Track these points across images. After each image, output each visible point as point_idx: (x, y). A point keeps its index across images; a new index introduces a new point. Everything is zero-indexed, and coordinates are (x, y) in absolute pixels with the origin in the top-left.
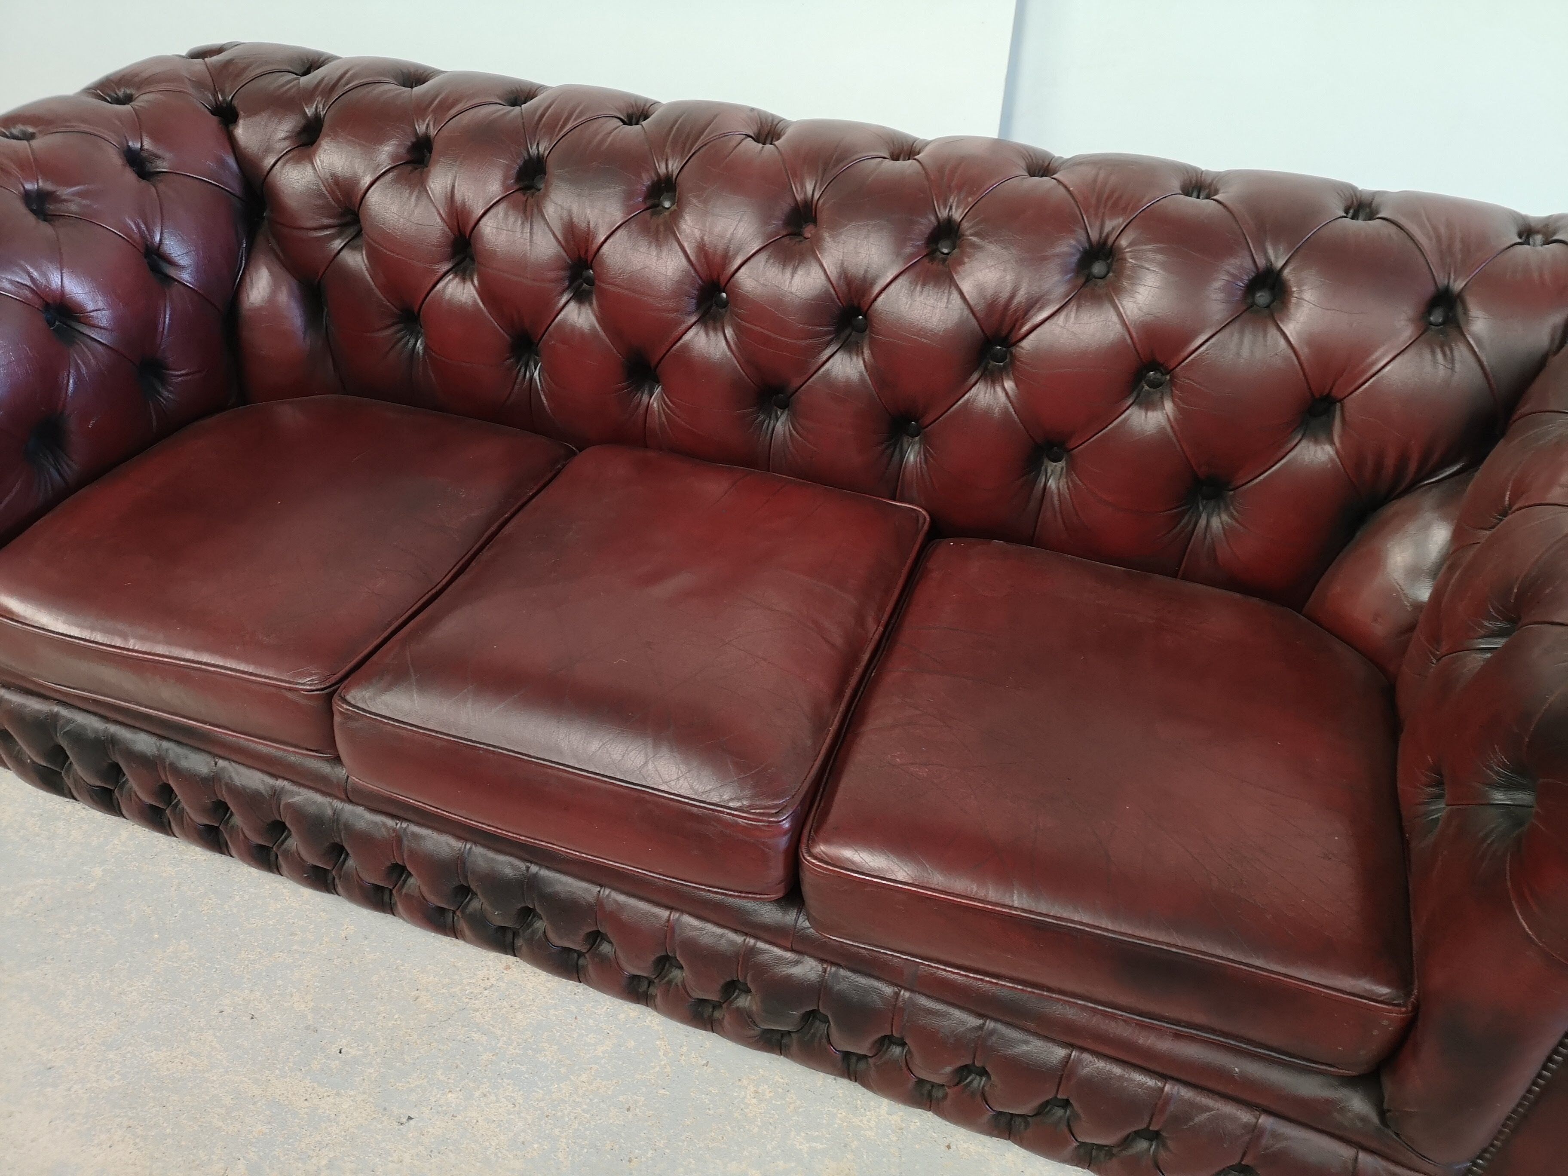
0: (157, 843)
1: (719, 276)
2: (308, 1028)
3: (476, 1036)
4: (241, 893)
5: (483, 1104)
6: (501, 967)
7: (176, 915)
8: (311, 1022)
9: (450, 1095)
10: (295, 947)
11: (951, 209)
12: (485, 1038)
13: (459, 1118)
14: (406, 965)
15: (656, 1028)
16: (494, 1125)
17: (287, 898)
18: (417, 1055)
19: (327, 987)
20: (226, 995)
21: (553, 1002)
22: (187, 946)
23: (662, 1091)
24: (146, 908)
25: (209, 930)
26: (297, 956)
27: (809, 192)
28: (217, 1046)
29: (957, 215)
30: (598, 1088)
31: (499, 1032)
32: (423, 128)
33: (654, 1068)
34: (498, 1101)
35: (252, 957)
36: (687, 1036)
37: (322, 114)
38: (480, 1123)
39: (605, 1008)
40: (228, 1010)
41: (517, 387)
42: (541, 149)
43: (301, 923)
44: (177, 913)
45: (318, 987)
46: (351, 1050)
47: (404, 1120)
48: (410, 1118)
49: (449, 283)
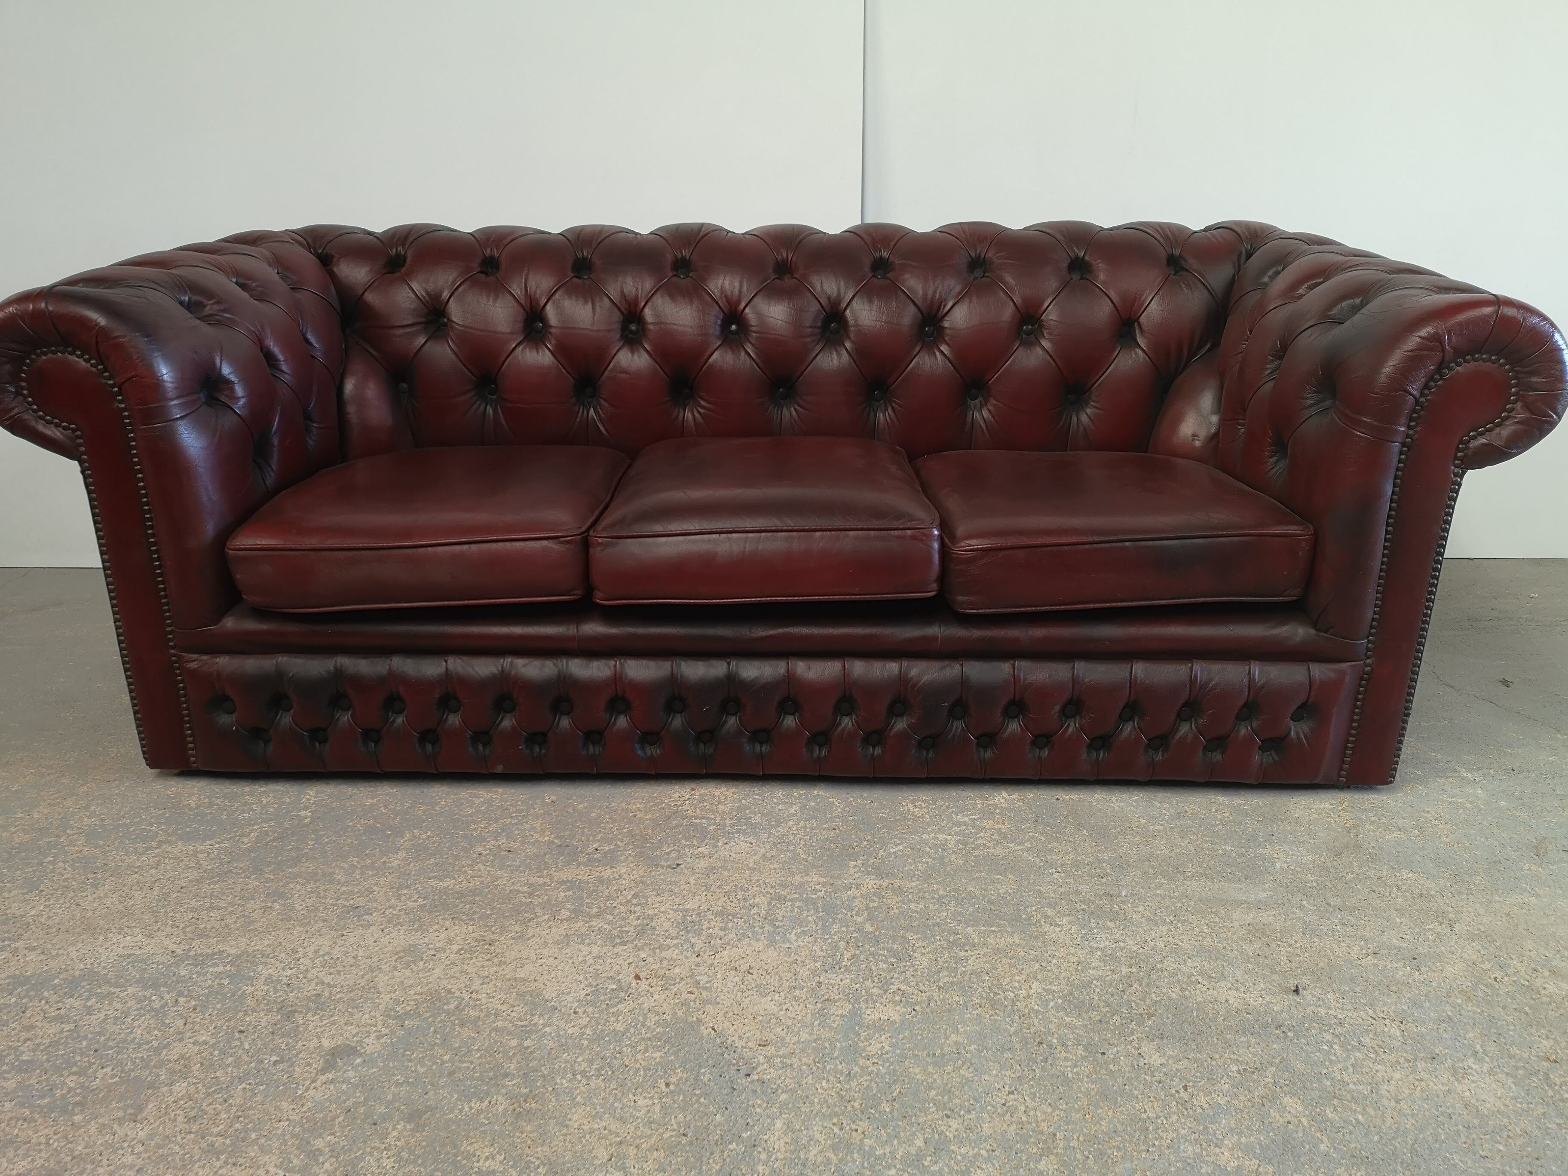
0: (347, 790)
1: (736, 309)
2: (560, 846)
3: (697, 821)
4: (444, 800)
5: (728, 848)
8: (560, 843)
9: (700, 849)
10: (515, 815)
11: (880, 251)
12: (704, 820)
13: (715, 857)
14: (613, 804)
15: (824, 794)
16: (744, 854)
17: (486, 795)
18: (659, 838)
19: (558, 826)
20: (477, 846)
21: (742, 796)
22: (421, 832)
23: (851, 818)
24: (367, 822)
25: (433, 821)
26: (520, 818)
27: (785, 255)
28: (492, 869)
29: (885, 255)
30: (805, 825)
31: (712, 816)
32: (489, 251)
33: (837, 810)
34: (737, 844)
35: (483, 826)
37: (403, 252)
38: (733, 855)
39: (781, 793)
40: (486, 852)
41: (578, 420)
42: (585, 254)
43: (508, 803)
44: (396, 819)
45: (551, 828)
46: (604, 848)
47: (675, 866)
48: (678, 865)
49: (525, 348)
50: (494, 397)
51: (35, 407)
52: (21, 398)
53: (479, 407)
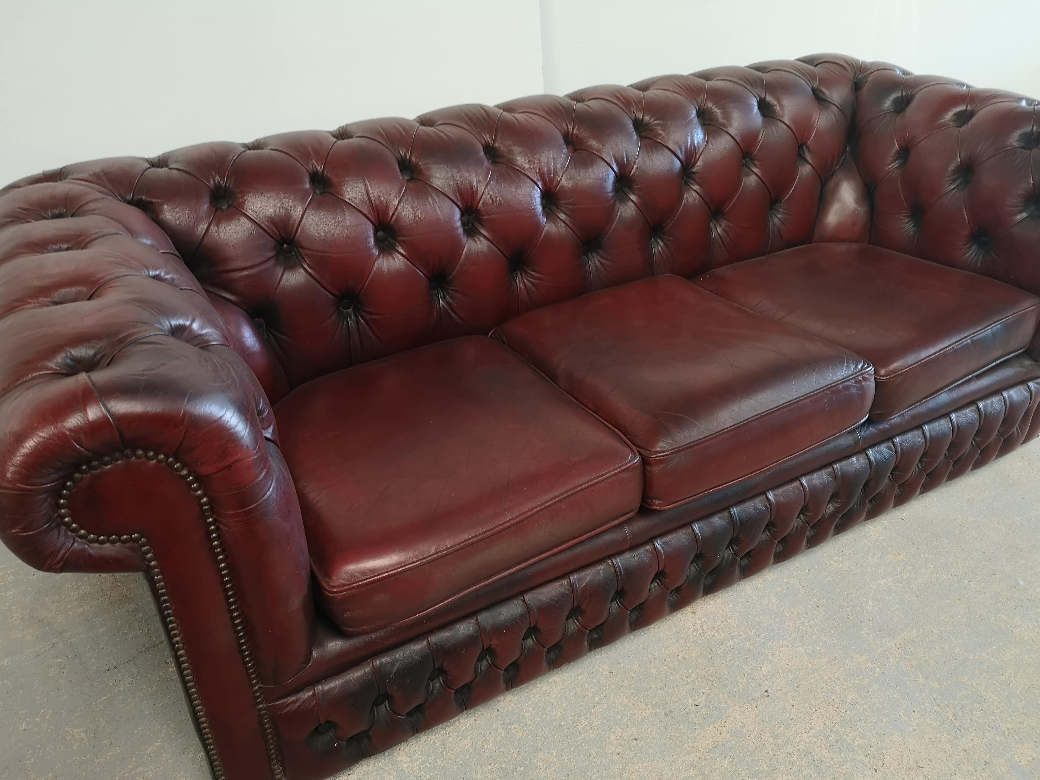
0: (432, 742)
2: (666, 715)
3: (731, 643)
4: (525, 711)
5: (778, 658)
6: (691, 615)
7: (512, 752)
8: (663, 712)
9: (763, 669)
10: (597, 699)
12: (735, 640)
13: (780, 671)
14: (655, 653)
15: (775, 577)
16: (794, 659)
17: (551, 690)
18: (726, 672)
19: (642, 695)
20: (607, 747)
21: (731, 605)
22: (546, 755)
23: (815, 591)
24: (490, 767)
25: (542, 738)
26: (604, 701)
28: (645, 765)
30: (798, 612)
31: (736, 633)
33: (799, 588)
34: (780, 651)
35: (586, 723)
36: (788, 569)
38: (790, 663)
39: (749, 588)
40: (620, 750)
43: (578, 690)
44: (510, 751)
45: (638, 699)
46: (699, 700)
47: (766, 694)
48: (767, 691)
49: (383, 258)
50: (350, 310)
51: (82, 532)
52: (63, 528)
53: (343, 324)
